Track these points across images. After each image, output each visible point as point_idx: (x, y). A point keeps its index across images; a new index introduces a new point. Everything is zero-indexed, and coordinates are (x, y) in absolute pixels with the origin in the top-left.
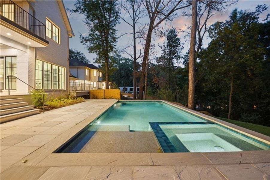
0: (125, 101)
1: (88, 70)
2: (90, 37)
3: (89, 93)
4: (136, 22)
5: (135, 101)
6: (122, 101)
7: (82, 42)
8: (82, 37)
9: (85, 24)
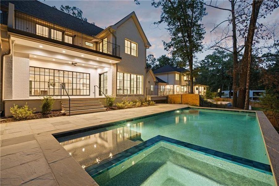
0: (196, 108)
1: (178, 75)
2: (173, 42)
3: (167, 97)
4: (235, 3)
5: (210, 109)
6: (193, 108)
7: (165, 49)
8: (165, 44)
9: (168, 30)
